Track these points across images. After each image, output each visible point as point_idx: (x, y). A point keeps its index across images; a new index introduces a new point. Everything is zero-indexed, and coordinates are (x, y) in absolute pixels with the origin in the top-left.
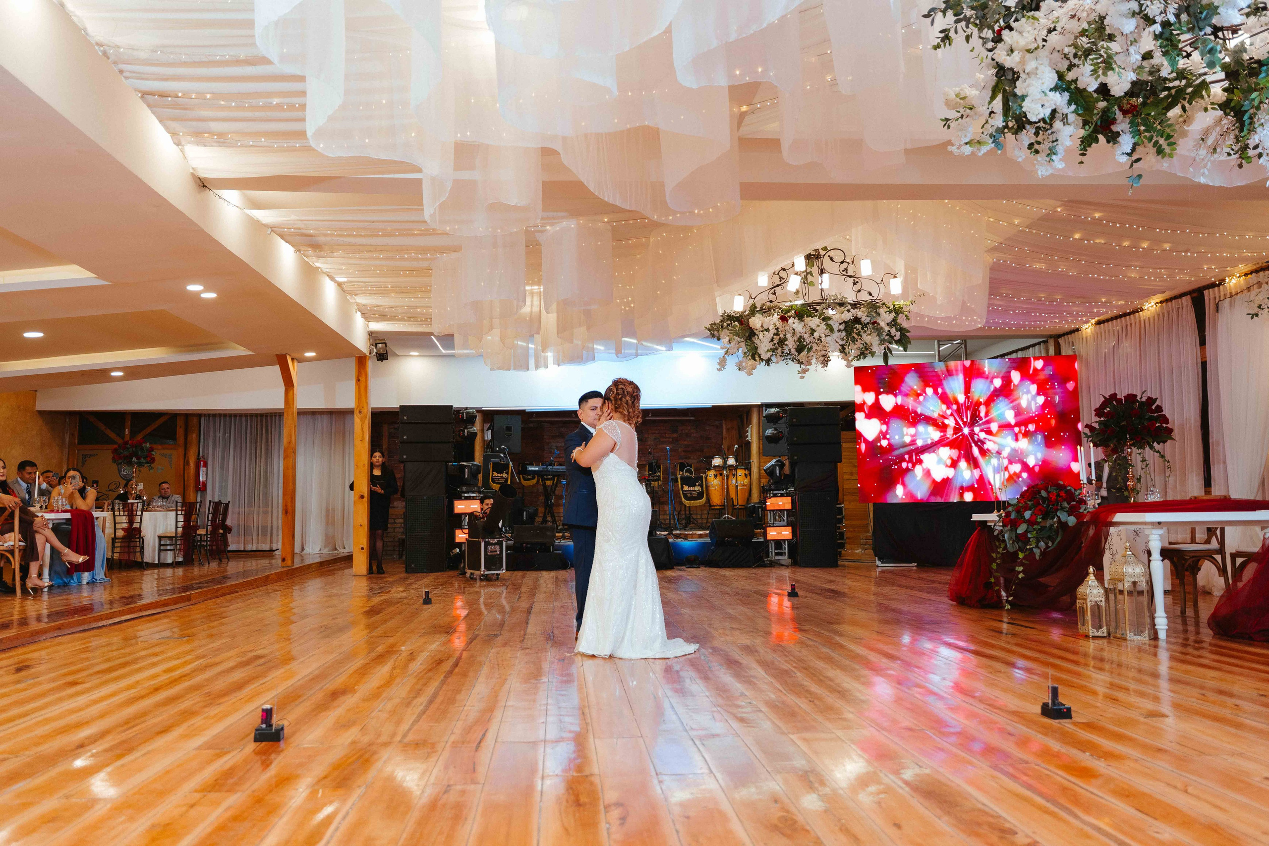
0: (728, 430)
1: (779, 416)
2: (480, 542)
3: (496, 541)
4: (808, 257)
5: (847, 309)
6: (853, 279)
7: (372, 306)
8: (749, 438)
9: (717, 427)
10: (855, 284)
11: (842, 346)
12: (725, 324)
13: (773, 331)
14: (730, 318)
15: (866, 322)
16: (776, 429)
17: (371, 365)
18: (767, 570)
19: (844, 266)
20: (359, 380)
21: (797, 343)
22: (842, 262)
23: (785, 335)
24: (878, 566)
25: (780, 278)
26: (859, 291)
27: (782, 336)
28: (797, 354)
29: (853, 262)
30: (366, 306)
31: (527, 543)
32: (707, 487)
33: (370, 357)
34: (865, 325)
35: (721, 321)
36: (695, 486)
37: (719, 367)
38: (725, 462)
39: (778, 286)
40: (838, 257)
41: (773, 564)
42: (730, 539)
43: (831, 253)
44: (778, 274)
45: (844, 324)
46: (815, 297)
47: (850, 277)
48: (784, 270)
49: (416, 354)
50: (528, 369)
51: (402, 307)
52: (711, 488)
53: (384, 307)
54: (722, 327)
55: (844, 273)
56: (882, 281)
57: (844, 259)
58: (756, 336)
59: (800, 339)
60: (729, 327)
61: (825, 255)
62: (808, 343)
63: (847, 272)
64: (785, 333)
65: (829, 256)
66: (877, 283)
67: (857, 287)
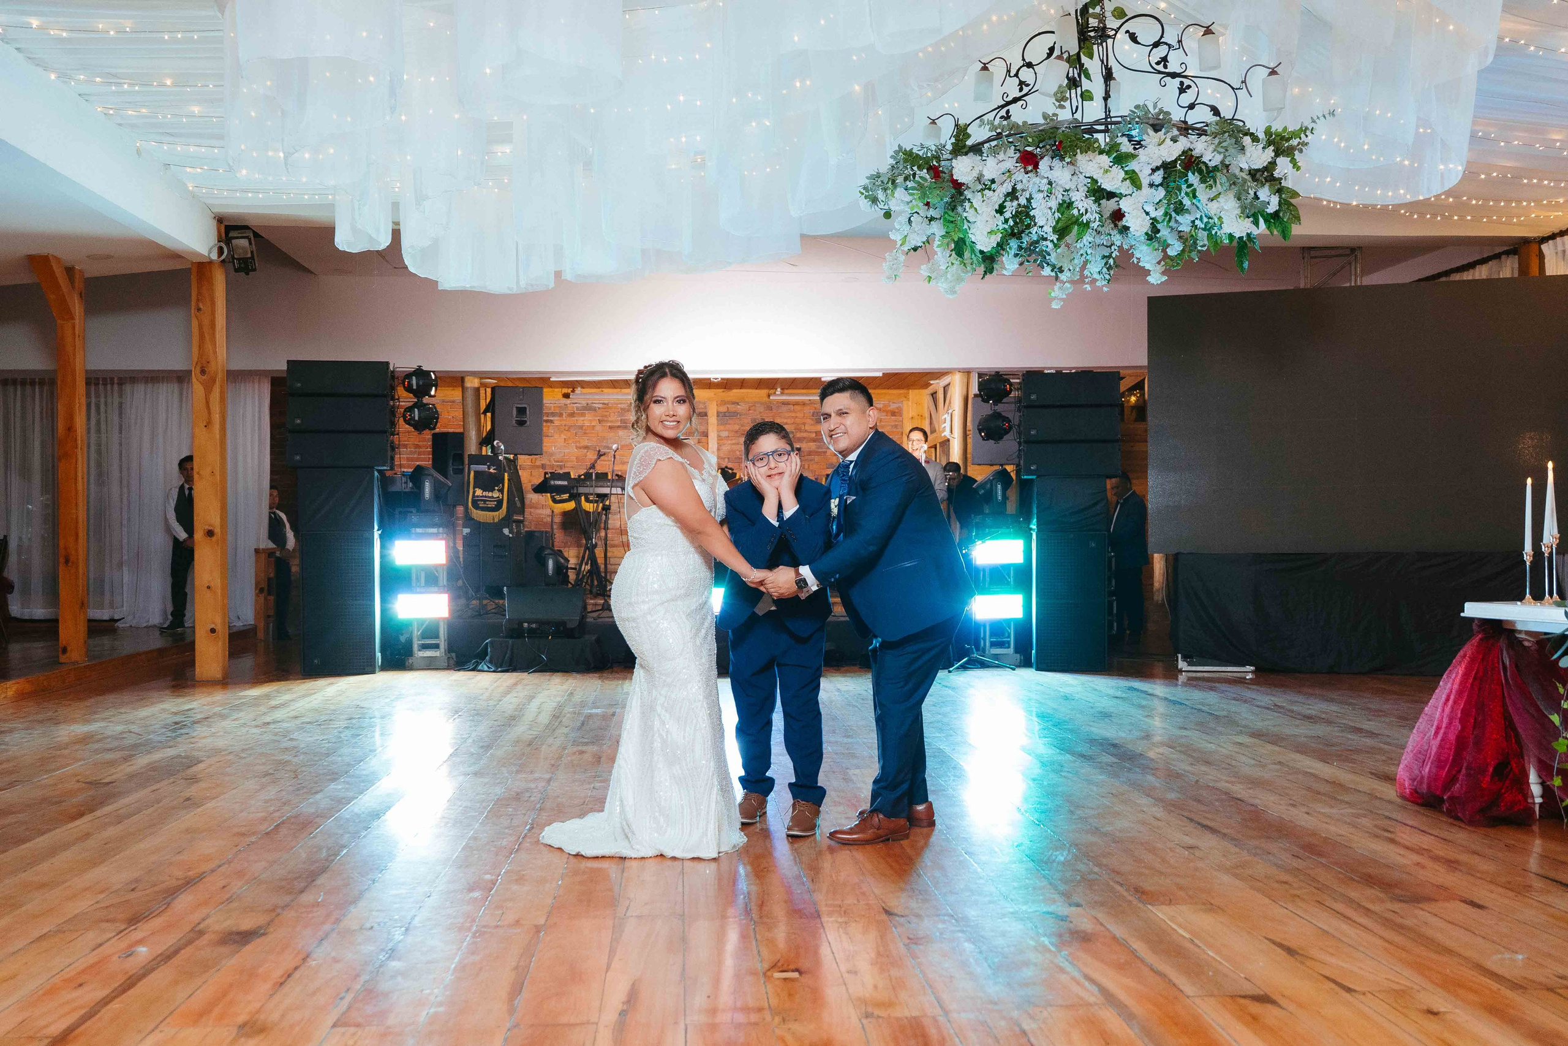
4: (1083, 34)
5: (1169, 135)
6: (1178, 80)
10: (1182, 90)
12: (901, 176)
13: (1003, 189)
14: (910, 158)
15: (1211, 164)
19: (1161, 51)
20: (199, 309)
21: (1057, 215)
22: (1156, 45)
23: (1029, 199)
25: (1022, 84)
26: (1192, 107)
27: (1023, 200)
28: (1055, 237)
29: (1180, 42)
34: (1209, 174)
35: (892, 168)
39: (1015, 100)
40: (1148, 33)
43: (1134, 25)
44: (1016, 75)
45: (1161, 172)
47: (1174, 75)
48: (1029, 66)
54: (893, 182)
55: (1160, 68)
56: (1244, 82)
57: (1162, 37)
58: (967, 204)
59: (1066, 205)
60: (908, 183)
61: (1119, 28)
62: (1083, 211)
63: (1165, 67)
64: (1030, 195)
65: (1127, 32)
66: (1233, 88)
67: (1187, 98)
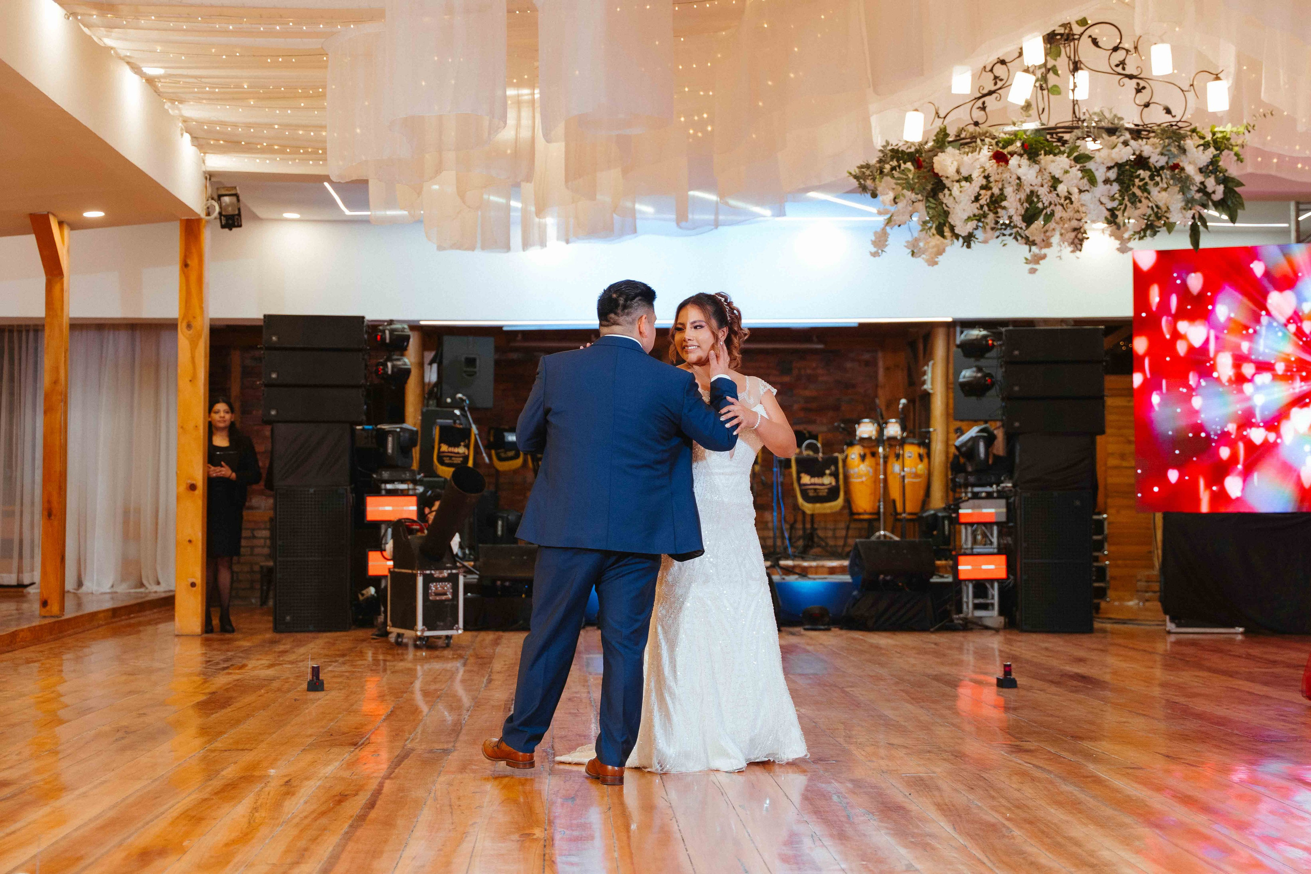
0: (887, 369)
1: (987, 345)
2: (414, 578)
3: (445, 573)
4: (1051, 39)
5: (1122, 139)
6: (1134, 81)
7: (211, 123)
8: (927, 387)
9: (867, 363)
10: (1139, 90)
11: (1112, 211)
12: (887, 167)
13: (979, 181)
14: (898, 155)
15: (1158, 165)
16: (980, 369)
17: (210, 235)
18: (958, 637)
19: (1120, 55)
20: (186, 265)
21: (1026, 205)
22: (1116, 49)
23: (1001, 190)
24: (1169, 632)
25: (996, 78)
26: (1147, 105)
27: (996, 191)
28: (1024, 225)
29: (1136, 48)
30: (201, 123)
31: (503, 580)
32: (846, 477)
33: (208, 222)
34: (1156, 172)
35: (880, 161)
36: (822, 474)
37: (874, 250)
38: (881, 431)
39: (990, 93)
40: (1108, 38)
41: (970, 626)
42: (888, 578)
43: (1095, 31)
44: (991, 70)
45: (1115, 170)
46: (1060, 116)
47: (1131, 77)
48: (1003, 62)
49: (295, 216)
50: (507, 248)
51: (270, 126)
52: (854, 480)
53: (235, 125)
54: (881, 172)
55: (1119, 69)
56: (1192, 85)
57: (1120, 43)
58: (946, 191)
59: (1032, 197)
60: (894, 172)
61: (1082, 34)
62: (1046, 204)
63: (1124, 69)
64: (1003, 185)
65: (1090, 36)
66: (1183, 91)
67: (1143, 98)
